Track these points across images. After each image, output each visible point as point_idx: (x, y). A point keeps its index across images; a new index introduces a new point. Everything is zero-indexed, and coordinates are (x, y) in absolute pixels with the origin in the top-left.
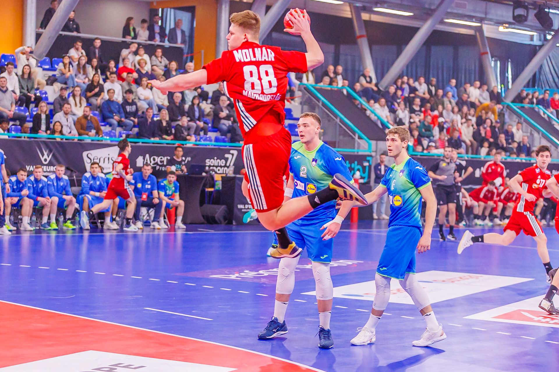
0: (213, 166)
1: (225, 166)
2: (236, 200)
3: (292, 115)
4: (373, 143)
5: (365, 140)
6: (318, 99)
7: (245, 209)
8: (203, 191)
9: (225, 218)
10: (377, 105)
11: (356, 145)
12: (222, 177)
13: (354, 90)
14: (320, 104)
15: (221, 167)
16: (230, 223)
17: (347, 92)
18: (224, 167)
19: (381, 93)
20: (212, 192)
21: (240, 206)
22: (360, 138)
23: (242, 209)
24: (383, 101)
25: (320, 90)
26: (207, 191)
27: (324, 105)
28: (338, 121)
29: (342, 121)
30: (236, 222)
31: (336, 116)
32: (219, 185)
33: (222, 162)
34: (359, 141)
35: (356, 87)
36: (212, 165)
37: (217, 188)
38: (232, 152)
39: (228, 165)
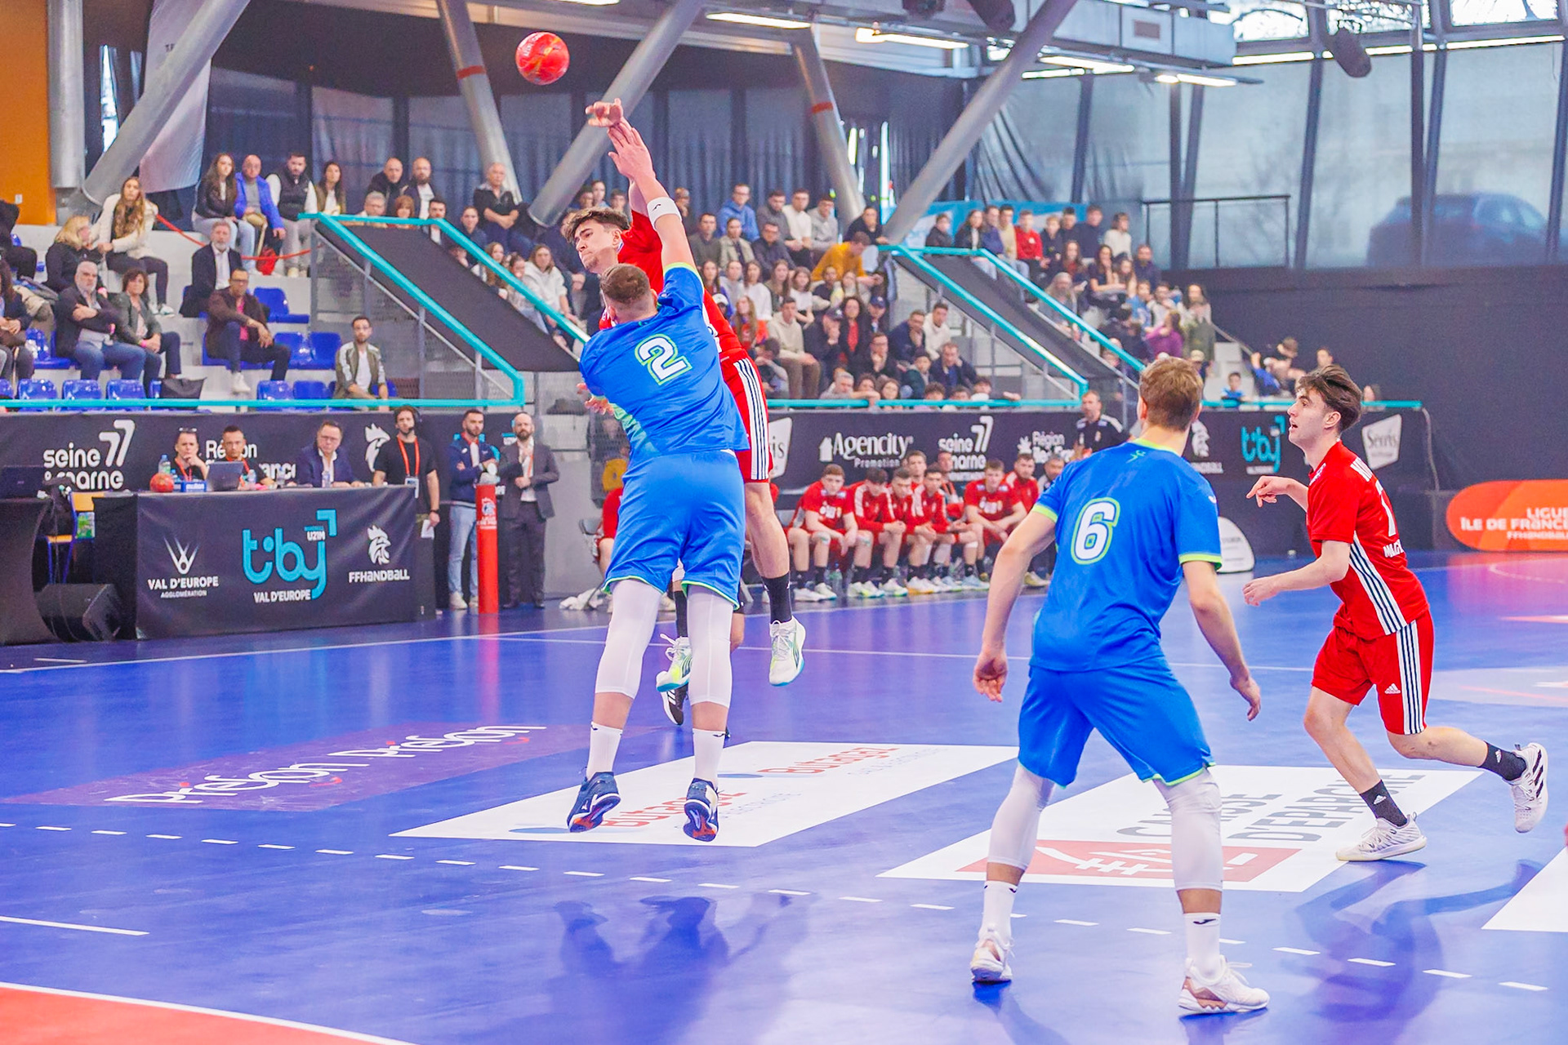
0: (67, 469)
1: (102, 467)
2: (141, 565)
3: (285, 309)
4: (526, 377)
5: (506, 372)
6: (360, 259)
7: (169, 590)
8: (41, 545)
9: (112, 623)
10: (529, 268)
11: (479, 387)
12: (94, 499)
13: (463, 229)
14: (367, 272)
15: (89, 470)
16: (127, 634)
17: (443, 234)
18: (98, 469)
19: (539, 232)
20: (66, 546)
21: (155, 584)
22: (488, 366)
23: (160, 591)
24: (544, 252)
25: (364, 232)
26: (53, 545)
27: (376, 272)
28: (422, 319)
29: (431, 318)
30: (146, 631)
31: (415, 304)
32: (87, 525)
33: (92, 457)
34: (485, 373)
35: (465, 220)
36: (62, 465)
37: (81, 533)
38: (118, 424)
39: (109, 463)
